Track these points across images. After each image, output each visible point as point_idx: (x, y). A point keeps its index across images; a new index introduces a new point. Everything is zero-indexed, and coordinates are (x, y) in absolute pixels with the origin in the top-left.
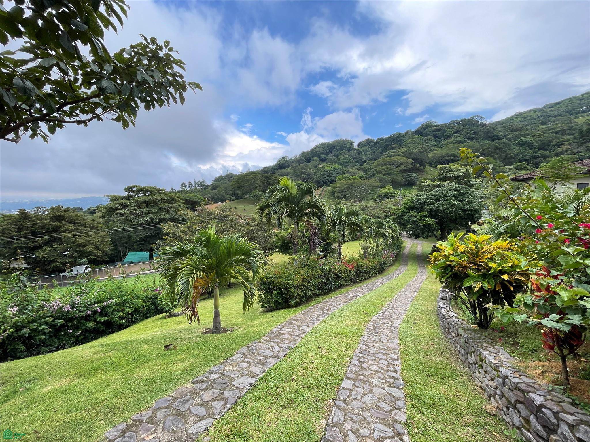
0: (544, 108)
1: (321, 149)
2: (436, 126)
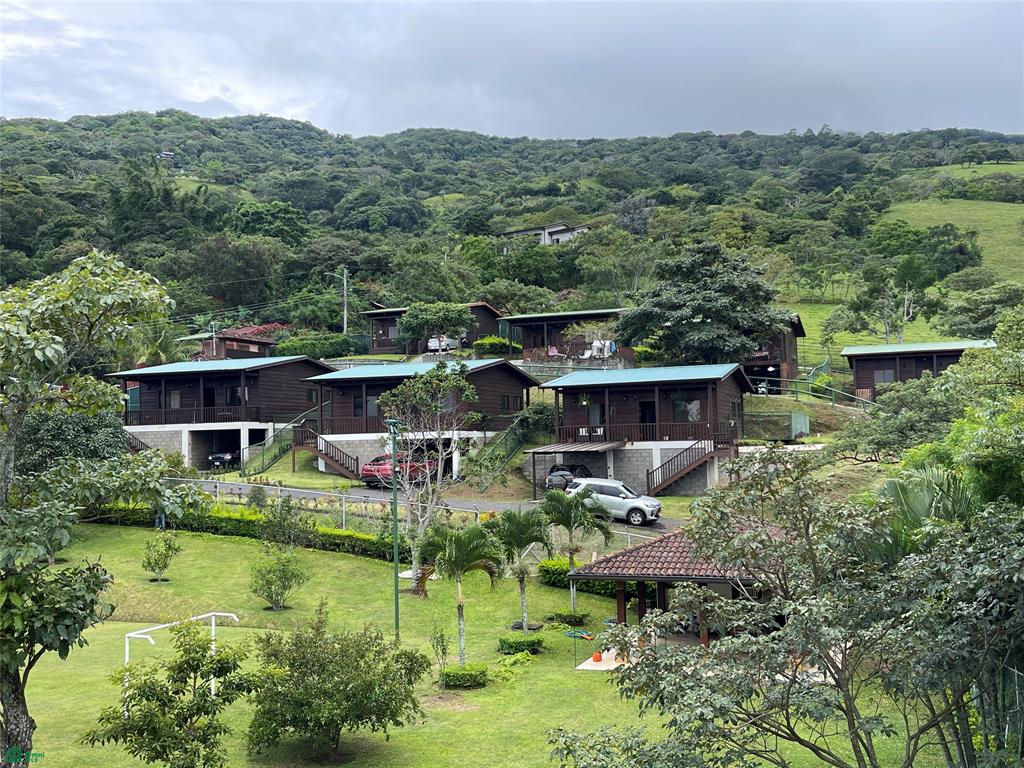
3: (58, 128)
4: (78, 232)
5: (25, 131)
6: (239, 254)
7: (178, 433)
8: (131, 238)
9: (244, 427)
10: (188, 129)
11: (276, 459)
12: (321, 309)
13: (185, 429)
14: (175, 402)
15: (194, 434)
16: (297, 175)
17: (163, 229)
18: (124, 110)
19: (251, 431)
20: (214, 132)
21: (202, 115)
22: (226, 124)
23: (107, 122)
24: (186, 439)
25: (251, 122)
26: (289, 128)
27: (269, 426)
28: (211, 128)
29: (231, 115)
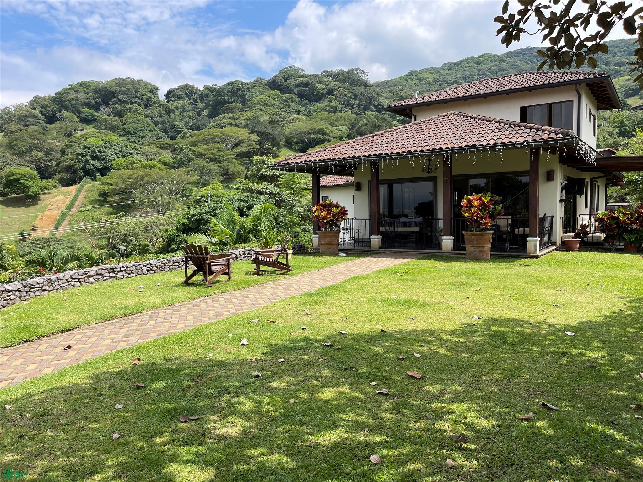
1: (82, 97)
2: (303, 76)
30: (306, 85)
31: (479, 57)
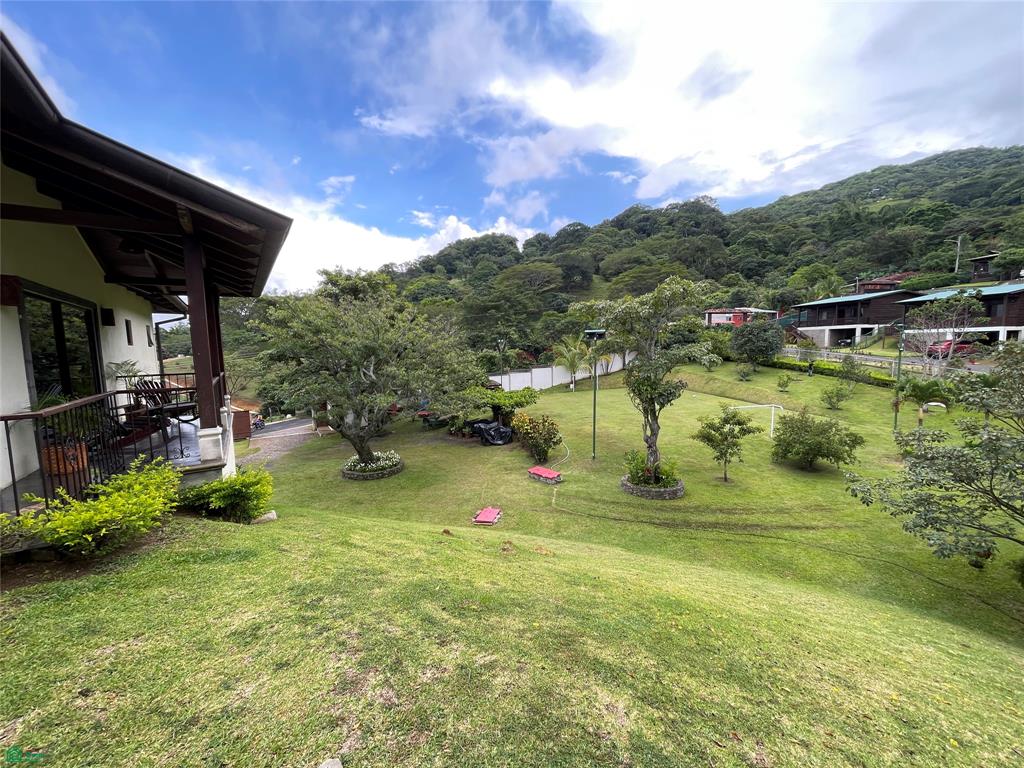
0: (821, 190)
2: (646, 212)
3: (815, 193)
4: (808, 242)
5: (798, 199)
6: (892, 238)
7: (824, 330)
8: (836, 240)
9: (858, 328)
10: (891, 174)
11: (875, 342)
12: (943, 260)
13: (827, 328)
14: (824, 317)
15: (831, 330)
16: (965, 181)
17: (855, 232)
18: (852, 174)
19: (863, 329)
20: (908, 171)
21: (900, 164)
22: (916, 165)
23: (841, 183)
24: (827, 334)
25: (937, 158)
26: (964, 154)
27: (876, 326)
28: (906, 169)
29: (921, 158)
30: (647, 219)
31: (873, 171)
